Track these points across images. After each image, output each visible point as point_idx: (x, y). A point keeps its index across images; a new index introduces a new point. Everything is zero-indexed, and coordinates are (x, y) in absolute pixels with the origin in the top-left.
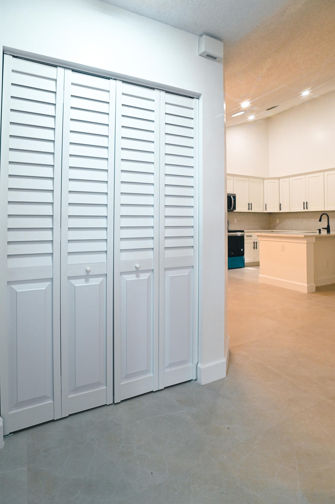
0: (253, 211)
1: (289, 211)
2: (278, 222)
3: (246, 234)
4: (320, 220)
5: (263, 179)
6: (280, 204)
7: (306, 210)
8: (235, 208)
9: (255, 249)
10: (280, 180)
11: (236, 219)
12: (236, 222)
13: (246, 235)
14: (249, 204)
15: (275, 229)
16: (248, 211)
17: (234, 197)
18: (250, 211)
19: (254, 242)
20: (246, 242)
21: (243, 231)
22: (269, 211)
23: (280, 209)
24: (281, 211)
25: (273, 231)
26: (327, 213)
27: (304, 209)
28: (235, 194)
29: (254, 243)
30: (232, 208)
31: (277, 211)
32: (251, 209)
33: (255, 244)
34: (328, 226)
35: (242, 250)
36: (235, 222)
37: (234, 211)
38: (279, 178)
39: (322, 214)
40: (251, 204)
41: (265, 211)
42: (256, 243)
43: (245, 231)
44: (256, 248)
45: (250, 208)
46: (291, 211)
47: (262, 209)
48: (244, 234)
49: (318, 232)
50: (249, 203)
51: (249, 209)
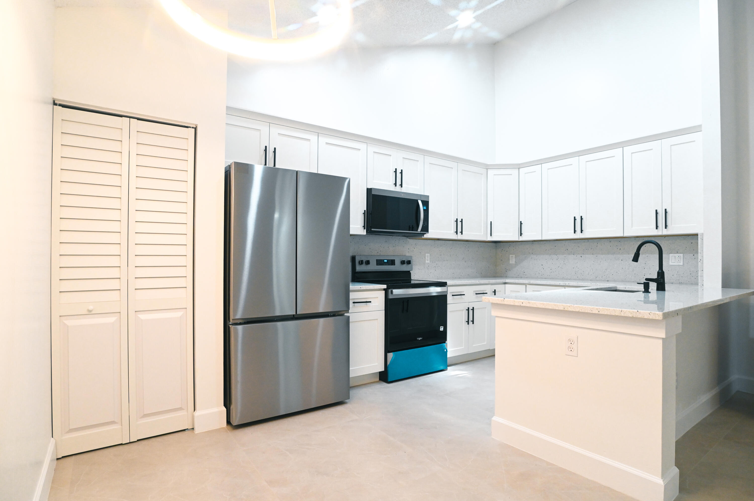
0: (464, 237)
1: (540, 238)
2: (512, 261)
3: (450, 290)
4: (636, 259)
5: (487, 167)
6: (521, 223)
7: (578, 235)
8: (426, 229)
9: (471, 323)
10: (521, 170)
11: (429, 255)
12: (429, 262)
13: (450, 293)
14: (457, 221)
15: (506, 277)
16: (454, 237)
17: (426, 203)
18: (460, 237)
19: (468, 308)
20: (450, 308)
21: (443, 284)
22: (495, 238)
23: (521, 234)
24: (521, 239)
25: (507, 281)
26: (653, 239)
27: (575, 233)
28: (428, 196)
29: (468, 310)
30: (420, 229)
31: (515, 237)
32: (462, 232)
33: (471, 312)
34: (661, 274)
35: (442, 329)
36: (427, 262)
37: (425, 236)
38: (519, 167)
39: (639, 243)
40: (462, 221)
41: (490, 239)
42: (473, 309)
43: (449, 282)
44: (473, 321)
45: (459, 230)
46: (544, 238)
47: (482, 234)
48: (447, 291)
49: (642, 288)
50: (457, 219)
51: (457, 232)
